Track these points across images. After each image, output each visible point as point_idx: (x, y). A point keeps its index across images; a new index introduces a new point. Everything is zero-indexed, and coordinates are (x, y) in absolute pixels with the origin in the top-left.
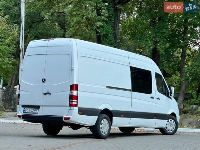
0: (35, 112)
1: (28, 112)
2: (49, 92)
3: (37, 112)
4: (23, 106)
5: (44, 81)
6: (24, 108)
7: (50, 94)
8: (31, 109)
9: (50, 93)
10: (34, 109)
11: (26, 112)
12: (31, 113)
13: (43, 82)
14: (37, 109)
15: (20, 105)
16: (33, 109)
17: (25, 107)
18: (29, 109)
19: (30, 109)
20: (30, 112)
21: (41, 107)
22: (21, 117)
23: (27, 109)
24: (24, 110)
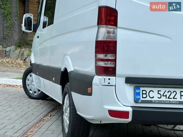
1: (155, 99)
8: (167, 90)
10: (178, 90)
11: (148, 99)
12: (170, 103)
15: (121, 76)
16: (172, 90)
18: (156, 90)
19: (162, 90)
20: (163, 99)
22: (128, 118)
23: (148, 90)
24: (138, 94)
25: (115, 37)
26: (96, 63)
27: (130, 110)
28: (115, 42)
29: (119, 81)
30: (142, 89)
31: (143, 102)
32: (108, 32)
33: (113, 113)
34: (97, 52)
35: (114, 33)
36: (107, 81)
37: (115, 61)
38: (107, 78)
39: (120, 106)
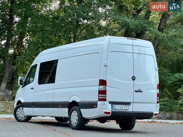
0: (125, 108)
1: (117, 108)
2: (140, 90)
3: (127, 109)
4: (110, 103)
5: (134, 78)
6: (112, 105)
7: (142, 92)
8: (121, 105)
9: (142, 90)
10: (124, 106)
11: (115, 108)
12: (122, 110)
13: (134, 80)
14: (127, 106)
15: (108, 101)
16: (122, 106)
17: (112, 103)
18: (117, 105)
19: (119, 106)
20: (120, 108)
21: (131, 103)
22: (110, 114)
23: (115, 105)
24: (113, 107)
25: (106, 89)
26: (99, 97)
27: (111, 111)
28: (106, 91)
29: (107, 103)
30: (113, 105)
31: (114, 109)
32: (104, 88)
33: (106, 113)
34: (99, 94)
35: (105, 88)
36: (104, 103)
37: (106, 96)
38: (104, 102)
39: (107, 110)
